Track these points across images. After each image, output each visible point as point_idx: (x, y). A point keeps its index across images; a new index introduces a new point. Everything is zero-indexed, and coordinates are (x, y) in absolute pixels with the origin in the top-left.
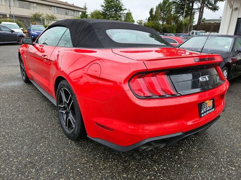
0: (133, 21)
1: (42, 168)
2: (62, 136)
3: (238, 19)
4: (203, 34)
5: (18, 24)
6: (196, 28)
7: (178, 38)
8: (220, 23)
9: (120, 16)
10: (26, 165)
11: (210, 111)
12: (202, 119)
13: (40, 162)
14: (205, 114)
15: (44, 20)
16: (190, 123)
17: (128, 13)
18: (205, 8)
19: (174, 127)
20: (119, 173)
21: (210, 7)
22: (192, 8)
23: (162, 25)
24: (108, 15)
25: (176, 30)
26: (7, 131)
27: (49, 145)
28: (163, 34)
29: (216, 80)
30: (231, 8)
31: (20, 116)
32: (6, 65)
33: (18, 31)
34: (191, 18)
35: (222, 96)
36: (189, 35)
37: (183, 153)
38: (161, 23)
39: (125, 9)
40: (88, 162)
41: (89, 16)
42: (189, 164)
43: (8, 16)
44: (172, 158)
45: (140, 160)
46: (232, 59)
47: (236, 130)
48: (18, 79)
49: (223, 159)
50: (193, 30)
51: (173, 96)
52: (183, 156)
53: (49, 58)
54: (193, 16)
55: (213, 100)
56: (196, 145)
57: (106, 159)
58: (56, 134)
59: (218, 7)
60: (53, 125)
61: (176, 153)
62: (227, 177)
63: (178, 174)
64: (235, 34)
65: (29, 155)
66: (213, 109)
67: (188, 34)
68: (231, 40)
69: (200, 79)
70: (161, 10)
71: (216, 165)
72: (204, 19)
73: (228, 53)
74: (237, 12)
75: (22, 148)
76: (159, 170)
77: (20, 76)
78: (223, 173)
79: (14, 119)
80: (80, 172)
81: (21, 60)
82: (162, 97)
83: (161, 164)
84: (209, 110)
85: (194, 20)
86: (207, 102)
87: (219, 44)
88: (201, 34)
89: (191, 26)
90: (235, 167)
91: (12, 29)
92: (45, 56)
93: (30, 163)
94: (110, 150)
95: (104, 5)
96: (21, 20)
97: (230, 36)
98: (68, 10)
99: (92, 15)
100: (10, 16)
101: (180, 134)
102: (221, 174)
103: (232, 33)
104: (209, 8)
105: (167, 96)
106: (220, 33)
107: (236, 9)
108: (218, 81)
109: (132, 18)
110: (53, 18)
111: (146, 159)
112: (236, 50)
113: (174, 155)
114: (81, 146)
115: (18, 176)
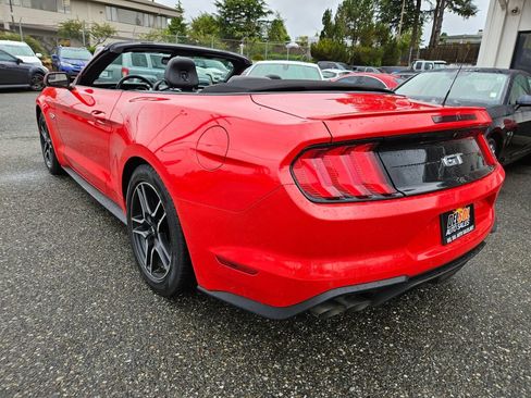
0: (288, 39)
1: (98, 353)
2: (139, 287)
3: (520, 33)
4: (442, 66)
5: (30, 44)
6: (426, 55)
7: (386, 76)
8: (479, 44)
9: (258, 29)
10: (63, 348)
11: (465, 232)
12: (449, 249)
13: (93, 341)
14: (454, 237)
15: (87, 37)
16: (422, 257)
17: (275, 21)
18: (446, 10)
19: (385, 265)
20: (265, 362)
21: (458, 7)
22: (418, 11)
23: (352, 48)
24: (232, 25)
25: (383, 60)
26: (18, 276)
27: (111, 304)
28: (355, 69)
29: (478, 164)
30: (503, 9)
31: (45, 246)
32: (8, 136)
33: (32, 60)
34: (414, 32)
35: (489, 199)
36: (412, 70)
37: (400, 320)
38: (349, 42)
39: (270, 12)
40: (196, 339)
41: (189, 27)
42: (413, 341)
43: (7, 27)
44: (376, 330)
45: (309, 334)
46: (506, 122)
47: (512, 271)
48: (36, 166)
49: (486, 332)
50: (420, 58)
51: (388, 197)
52: (401, 326)
53: (107, 118)
54: (420, 29)
55: (472, 206)
56: (427, 304)
57: (236, 333)
58: (126, 281)
59: (475, 8)
60: (118, 263)
61: (386, 320)
62: (494, 368)
63: (389, 362)
64: (512, 66)
65: (68, 327)
66: (472, 228)
67: (408, 68)
68: (503, 79)
69: (445, 161)
70: (349, 14)
71: (470, 343)
72: (444, 34)
73: (496, 108)
74: (517, 17)
75: (53, 311)
76: (349, 354)
77: (41, 159)
78: (487, 360)
79: (32, 252)
80: (181, 360)
81: (42, 124)
82: (363, 200)
83: (353, 342)
84: (462, 229)
85: (422, 37)
86: (459, 211)
87: (478, 89)
88: (437, 67)
89: (414, 51)
90: (510, 347)
91: (18, 57)
92: (99, 112)
93: (72, 341)
94: (244, 314)
95: (223, 3)
96: (37, 36)
97: (500, 72)
98: (141, 14)
99: (196, 26)
100: (11, 27)
101: (402, 279)
102: (481, 361)
103: (505, 64)
104: (456, 10)
105: (374, 197)
106: (480, 64)
107: (515, 11)
108: (481, 166)
109: (285, 31)
110: (109, 32)
111: (321, 332)
112: (513, 102)
113: (382, 323)
114: (180, 306)
115: (47, 369)
